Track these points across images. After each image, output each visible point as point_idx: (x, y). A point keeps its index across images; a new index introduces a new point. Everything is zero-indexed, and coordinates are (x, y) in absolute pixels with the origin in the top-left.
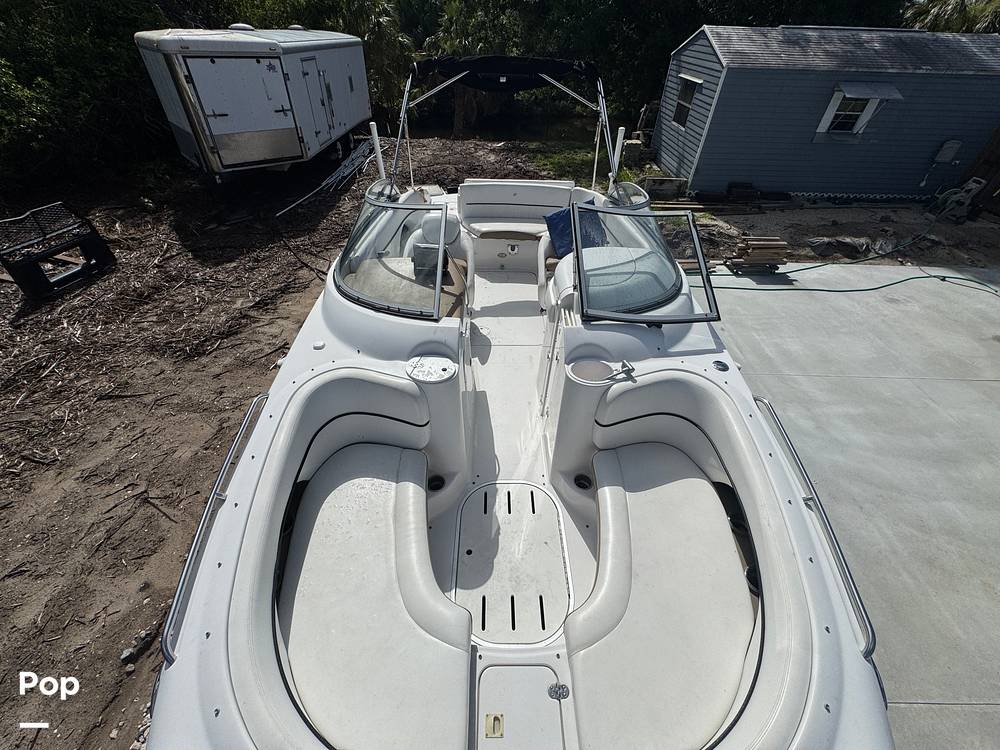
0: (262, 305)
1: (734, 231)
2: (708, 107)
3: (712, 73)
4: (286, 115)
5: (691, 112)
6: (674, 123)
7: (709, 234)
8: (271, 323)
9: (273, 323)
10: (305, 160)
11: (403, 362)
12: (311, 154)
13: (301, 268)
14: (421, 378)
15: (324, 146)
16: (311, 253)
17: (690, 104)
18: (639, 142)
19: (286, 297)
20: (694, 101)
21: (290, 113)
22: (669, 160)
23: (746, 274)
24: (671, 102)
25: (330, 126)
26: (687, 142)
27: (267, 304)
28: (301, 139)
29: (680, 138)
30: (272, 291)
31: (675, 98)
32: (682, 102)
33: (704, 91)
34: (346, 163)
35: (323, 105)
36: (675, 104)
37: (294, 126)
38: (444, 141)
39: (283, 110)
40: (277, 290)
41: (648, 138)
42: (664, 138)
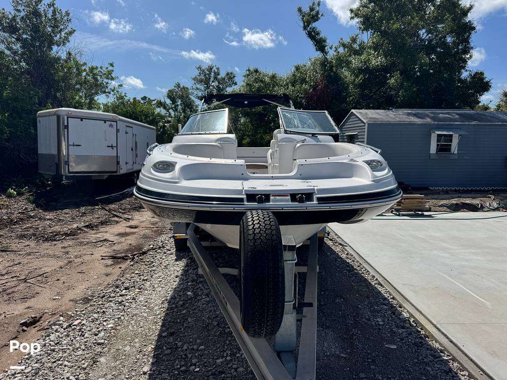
0: (90, 227)
3: (360, 128)
9: (97, 234)
10: (118, 174)
12: (122, 172)
13: (113, 217)
15: (129, 171)
16: (120, 212)
19: (104, 226)
21: (115, 148)
25: (134, 163)
27: (93, 227)
28: (118, 163)
30: (96, 223)
33: (359, 137)
35: (132, 150)
37: (116, 155)
39: (112, 147)
40: (99, 222)
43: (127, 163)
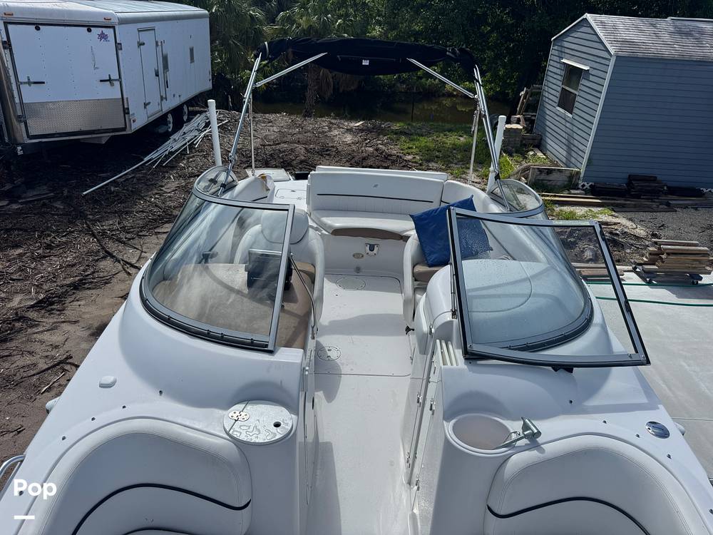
0: (45, 305)
1: (641, 231)
2: (598, 95)
3: (598, 60)
4: (112, 85)
5: (578, 99)
6: (559, 108)
7: (611, 233)
8: (53, 328)
9: (56, 328)
10: (128, 132)
11: (221, 412)
12: (136, 126)
13: (104, 258)
14: (243, 437)
15: (152, 119)
16: (120, 241)
17: (576, 90)
18: (519, 127)
19: (80, 294)
20: (581, 87)
21: (117, 84)
22: (556, 148)
23: (661, 284)
24: (554, 87)
25: (162, 97)
26: (575, 129)
27: (52, 304)
28: (126, 111)
29: (568, 125)
30: (62, 286)
31: (560, 83)
32: (567, 88)
33: (592, 78)
34: (176, 136)
35: (157, 75)
36: (559, 89)
37: (120, 97)
38: (293, 117)
39: (110, 80)
40: (69, 286)
41: (530, 122)
42: (548, 123)
43: (146, 105)
